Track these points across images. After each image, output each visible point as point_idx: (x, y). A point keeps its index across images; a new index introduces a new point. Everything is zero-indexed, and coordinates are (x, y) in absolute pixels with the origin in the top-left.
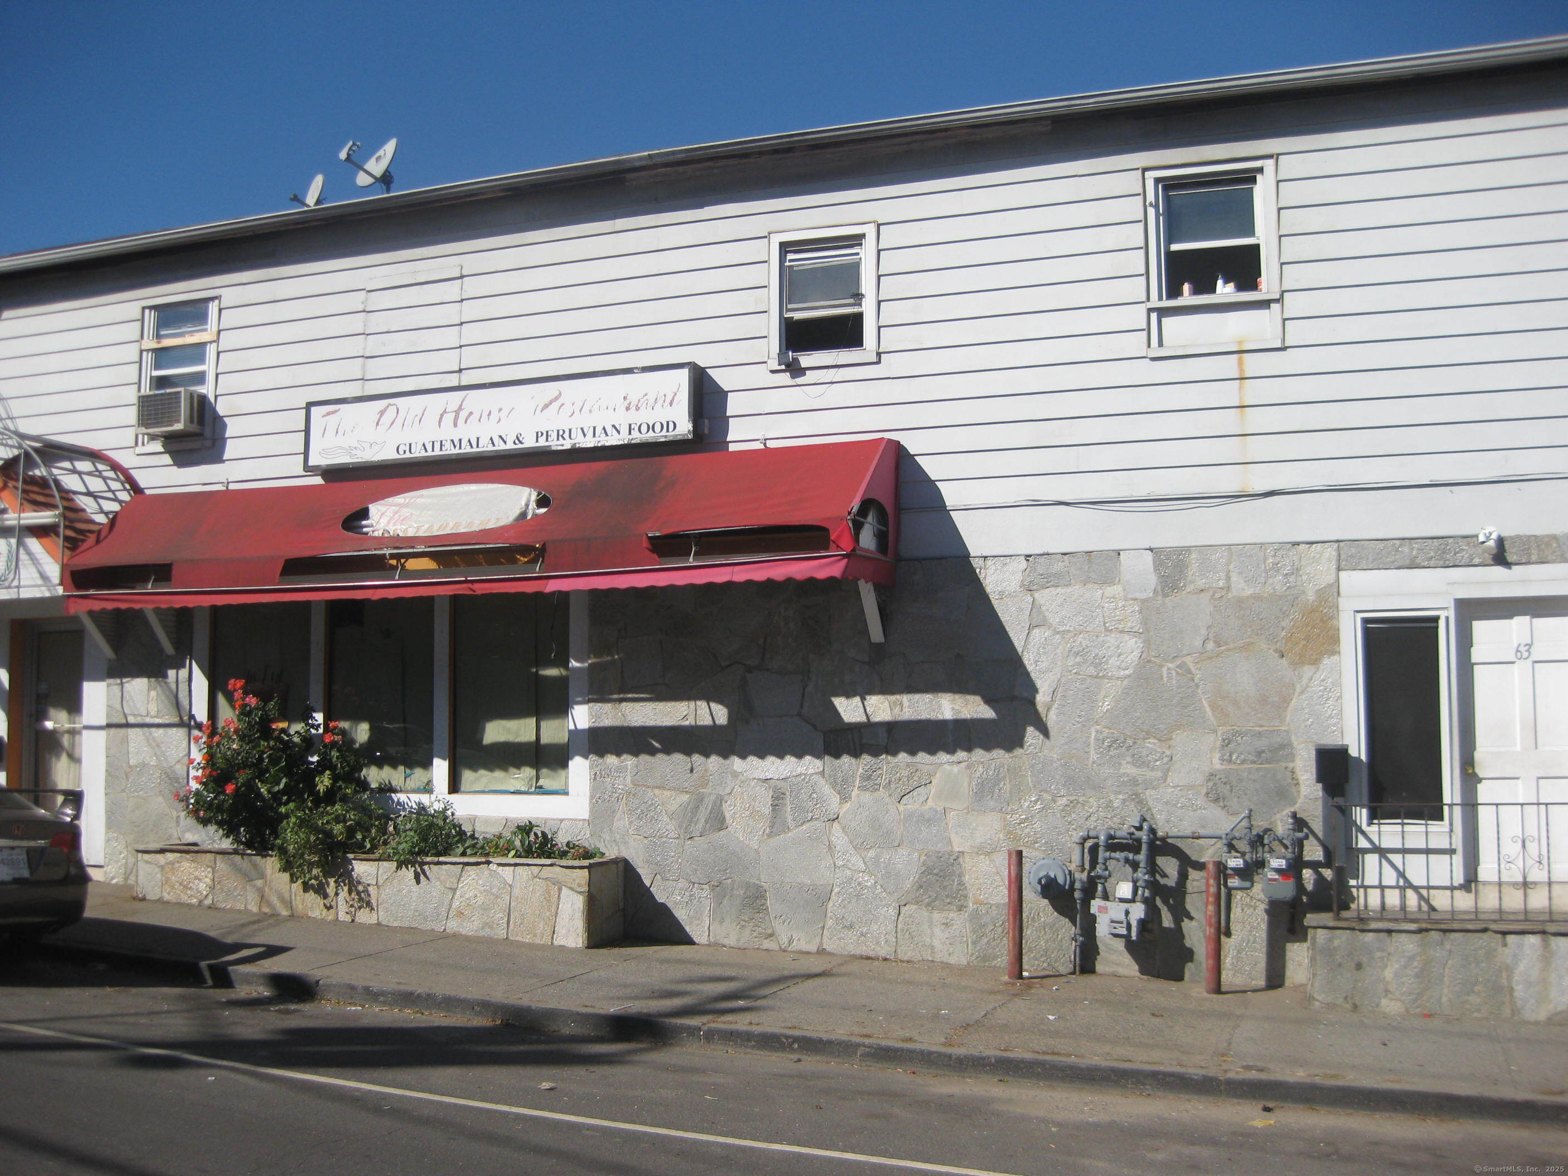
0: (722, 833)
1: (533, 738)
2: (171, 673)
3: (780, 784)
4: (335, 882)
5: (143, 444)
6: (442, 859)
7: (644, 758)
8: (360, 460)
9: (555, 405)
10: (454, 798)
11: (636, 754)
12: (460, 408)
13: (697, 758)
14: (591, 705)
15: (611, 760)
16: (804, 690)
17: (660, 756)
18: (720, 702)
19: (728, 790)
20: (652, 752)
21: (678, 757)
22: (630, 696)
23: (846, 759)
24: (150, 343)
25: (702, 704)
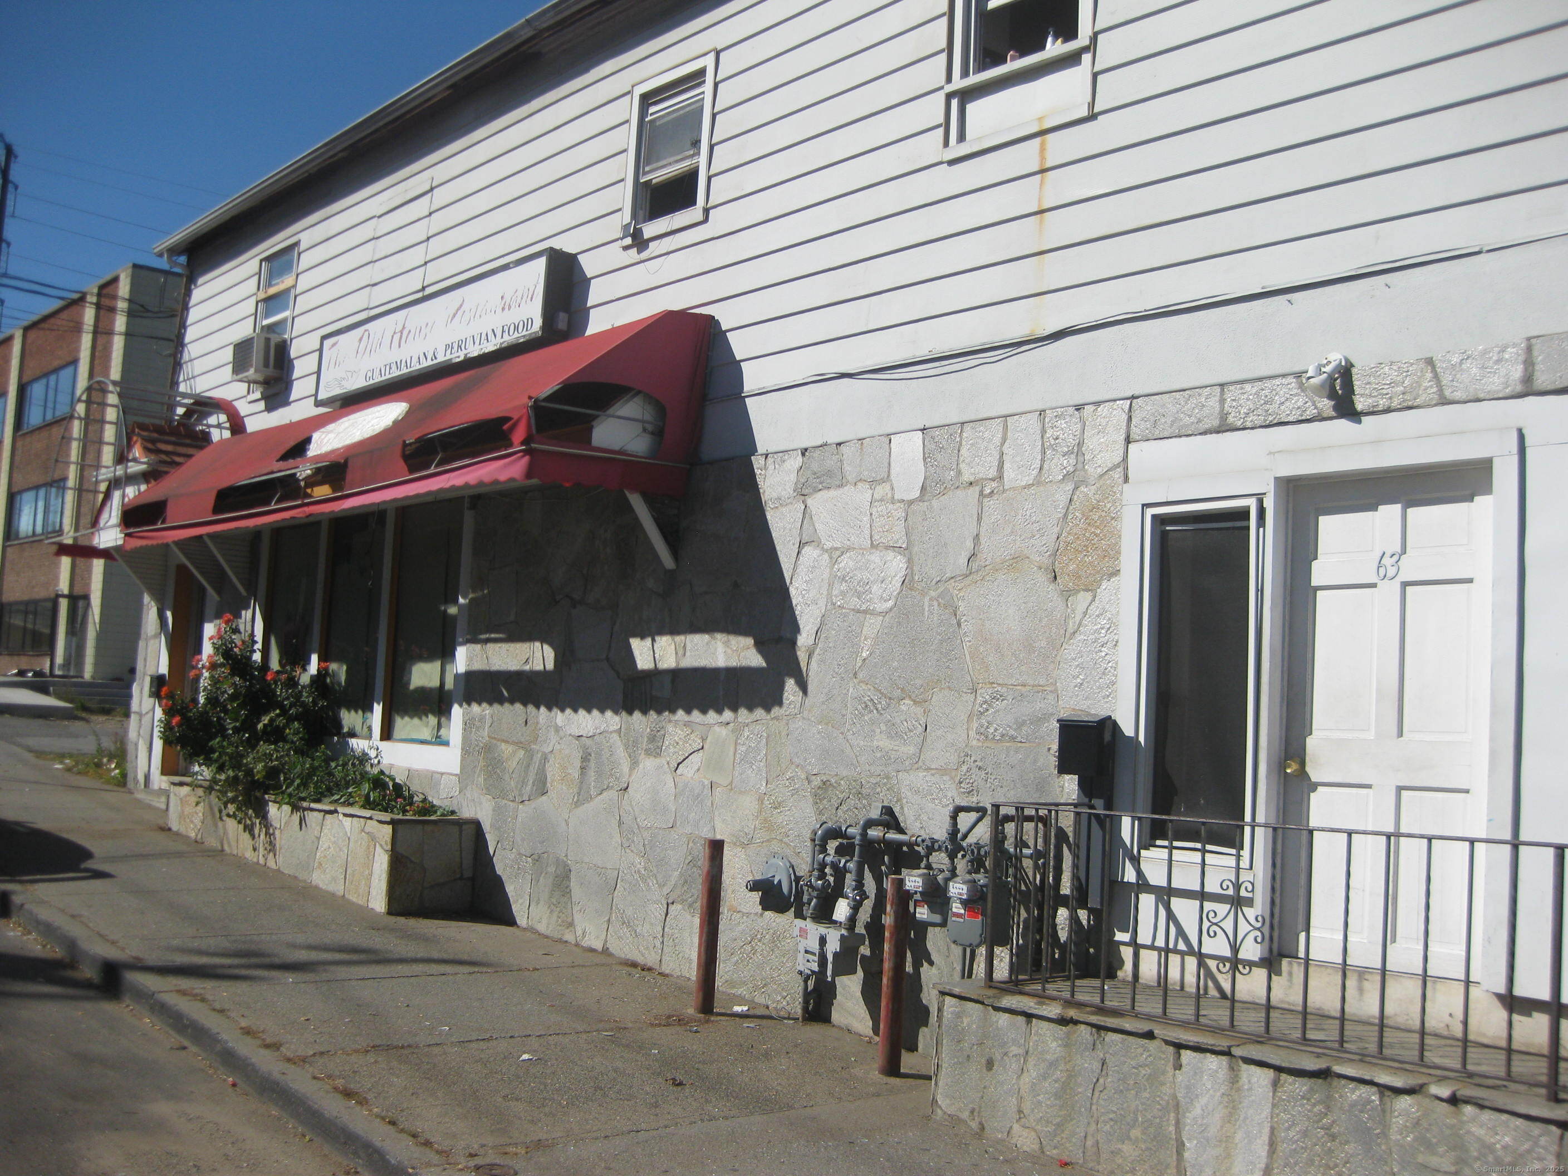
0: (544, 798)
1: (438, 684)
2: (243, 612)
3: (589, 742)
4: (260, 824)
5: (253, 392)
6: (313, 805)
7: (496, 706)
8: (345, 391)
9: (460, 313)
10: (384, 746)
11: (490, 703)
12: (404, 328)
13: (531, 708)
14: (468, 645)
15: (475, 708)
16: (612, 628)
17: (507, 705)
18: (551, 645)
19: (550, 749)
20: (500, 700)
21: (518, 706)
22: (493, 636)
23: (637, 715)
24: (262, 295)
25: (538, 644)
